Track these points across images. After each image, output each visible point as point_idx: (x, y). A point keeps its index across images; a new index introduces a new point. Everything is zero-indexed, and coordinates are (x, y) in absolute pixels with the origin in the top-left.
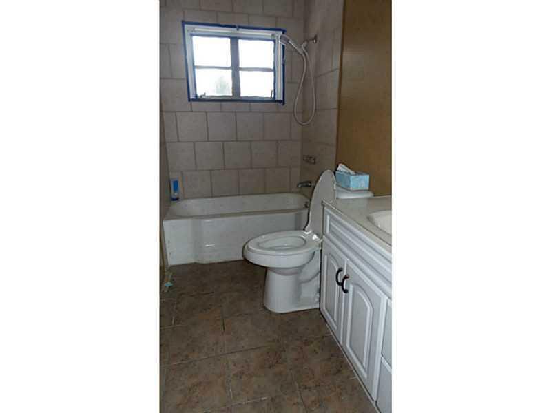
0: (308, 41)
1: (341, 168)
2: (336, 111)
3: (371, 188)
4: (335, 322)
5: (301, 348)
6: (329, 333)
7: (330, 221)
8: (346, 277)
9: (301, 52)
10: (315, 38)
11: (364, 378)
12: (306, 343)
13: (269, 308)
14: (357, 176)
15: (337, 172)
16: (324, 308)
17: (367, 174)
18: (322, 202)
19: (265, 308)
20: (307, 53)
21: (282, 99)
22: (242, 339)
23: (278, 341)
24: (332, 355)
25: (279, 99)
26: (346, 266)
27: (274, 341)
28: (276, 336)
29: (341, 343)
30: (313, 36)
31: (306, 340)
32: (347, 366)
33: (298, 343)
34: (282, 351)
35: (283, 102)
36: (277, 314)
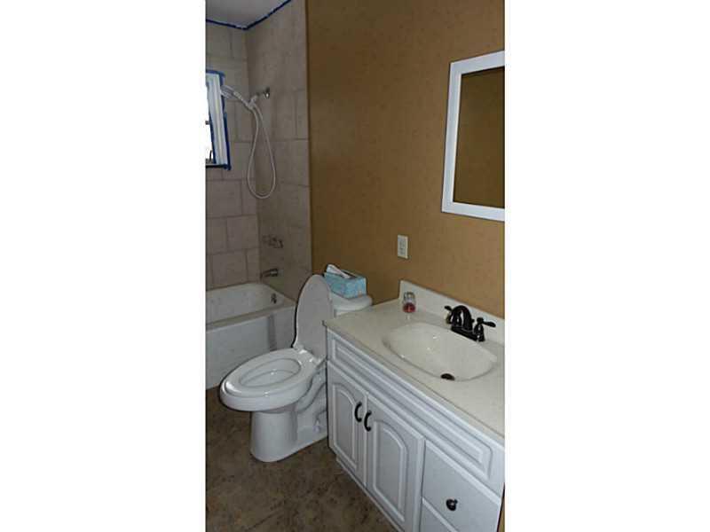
0: (258, 94)
1: (331, 269)
2: (307, 191)
3: (369, 292)
4: (354, 461)
5: (317, 502)
6: (342, 470)
7: (336, 346)
8: (368, 414)
9: (251, 108)
10: (268, 91)
11: (401, 522)
12: (320, 493)
13: (260, 458)
14: (353, 281)
15: (325, 274)
16: (335, 444)
17: (363, 275)
18: (323, 322)
19: (256, 461)
20: (259, 110)
21: (226, 163)
22: (238, 517)
23: (285, 502)
24: (353, 499)
25: (222, 163)
26: (366, 400)
27: (280, 504)
28: (280, 497)
29: (365, 484)
30: (264, 88)
31: (319, 489)
32: (373, 506)
33: (311, 496)
34: (294, 515)
35: (228, 167)
36: (273, 464)
